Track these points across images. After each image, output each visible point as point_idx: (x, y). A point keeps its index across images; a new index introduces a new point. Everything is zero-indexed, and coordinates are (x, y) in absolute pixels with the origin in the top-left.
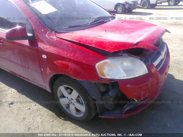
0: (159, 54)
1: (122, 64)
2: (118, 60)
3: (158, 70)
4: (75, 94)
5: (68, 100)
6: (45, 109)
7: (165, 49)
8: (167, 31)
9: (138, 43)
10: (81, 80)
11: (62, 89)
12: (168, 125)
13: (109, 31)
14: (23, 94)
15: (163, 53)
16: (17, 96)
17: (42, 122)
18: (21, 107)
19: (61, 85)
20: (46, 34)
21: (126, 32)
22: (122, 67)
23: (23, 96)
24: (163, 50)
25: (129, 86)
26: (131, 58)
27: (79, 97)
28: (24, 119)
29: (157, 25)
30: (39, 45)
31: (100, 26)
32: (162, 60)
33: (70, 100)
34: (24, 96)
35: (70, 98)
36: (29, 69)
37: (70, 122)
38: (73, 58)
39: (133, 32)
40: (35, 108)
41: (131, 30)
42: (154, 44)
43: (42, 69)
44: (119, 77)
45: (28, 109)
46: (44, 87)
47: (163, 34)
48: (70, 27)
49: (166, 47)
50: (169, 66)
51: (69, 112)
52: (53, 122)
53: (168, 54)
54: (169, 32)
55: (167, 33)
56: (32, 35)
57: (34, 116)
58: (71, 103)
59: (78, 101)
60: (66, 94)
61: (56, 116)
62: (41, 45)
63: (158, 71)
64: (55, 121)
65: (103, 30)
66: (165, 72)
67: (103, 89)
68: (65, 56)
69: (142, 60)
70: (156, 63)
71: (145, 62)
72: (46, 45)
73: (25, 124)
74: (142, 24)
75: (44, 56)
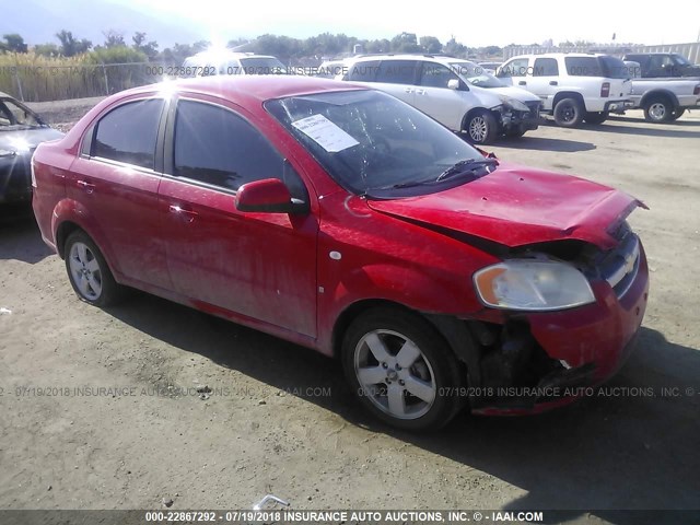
0: (620, 260)
1: (536, 277)
2: (527, 266)
3: (619, 298)
4: (409, 352)
5: (385, 371)
6: (307, 404)
7: (636, 251)
8: (640, 204)
9: (572, 229)
10: (433, 312)
11: (372, 340)
12: (648, 446)
13: (493, 200)
14: (231, 367)
15: (631, 260)
16: (217, 372)
17: (309, 434)
18: (237, 400)
19: (370, 330)
20: (343, 201)
21: (537, 204)
22: (536, 284)
23: (233, 371)
24: (631, 251)
25: (552, 326)
26: (556, 264)
27: (420, 360)
28: (256, 426)
29: (612, 189)
30: (322, 227)
31: (467, 187)
32: (627, 277)
33: (392, 371)
34: (239, 373)
35: (391, 365)
36: (276, 288)
37: (386, 436)
38: (414, 259)
39: (553, 204)
40: (280, 402)
41: (550, 200)
42: (608, 233)
43: (321, 289)
44: (532, 306)
45: (261, 403)
46: (312, 342)
47: (628, 210)
48: (397, 187)
49: (637, 244)
50: (646, 296)
51: (382, 407)
52: (340, 435)
53: (642, 264)
54: (646, 208)
55: (638, 210)
56: (302, 202)
57: (282, 420)
58: (396, 378)
59: (414, 373)
60: (380, 353)
61: (345, 421)
62: (326, 228)
63: (621, 301)
64: (345, 432)
65: (480, 197)
66: (636, 306)
67: (486, 338)
68: (395, 254)
69: (580, 270)
70: (613, 281)
71: (589, 275)
72: (342, 227)
73: (263, 438)
74: (574, 184)
75: (335, 255)
